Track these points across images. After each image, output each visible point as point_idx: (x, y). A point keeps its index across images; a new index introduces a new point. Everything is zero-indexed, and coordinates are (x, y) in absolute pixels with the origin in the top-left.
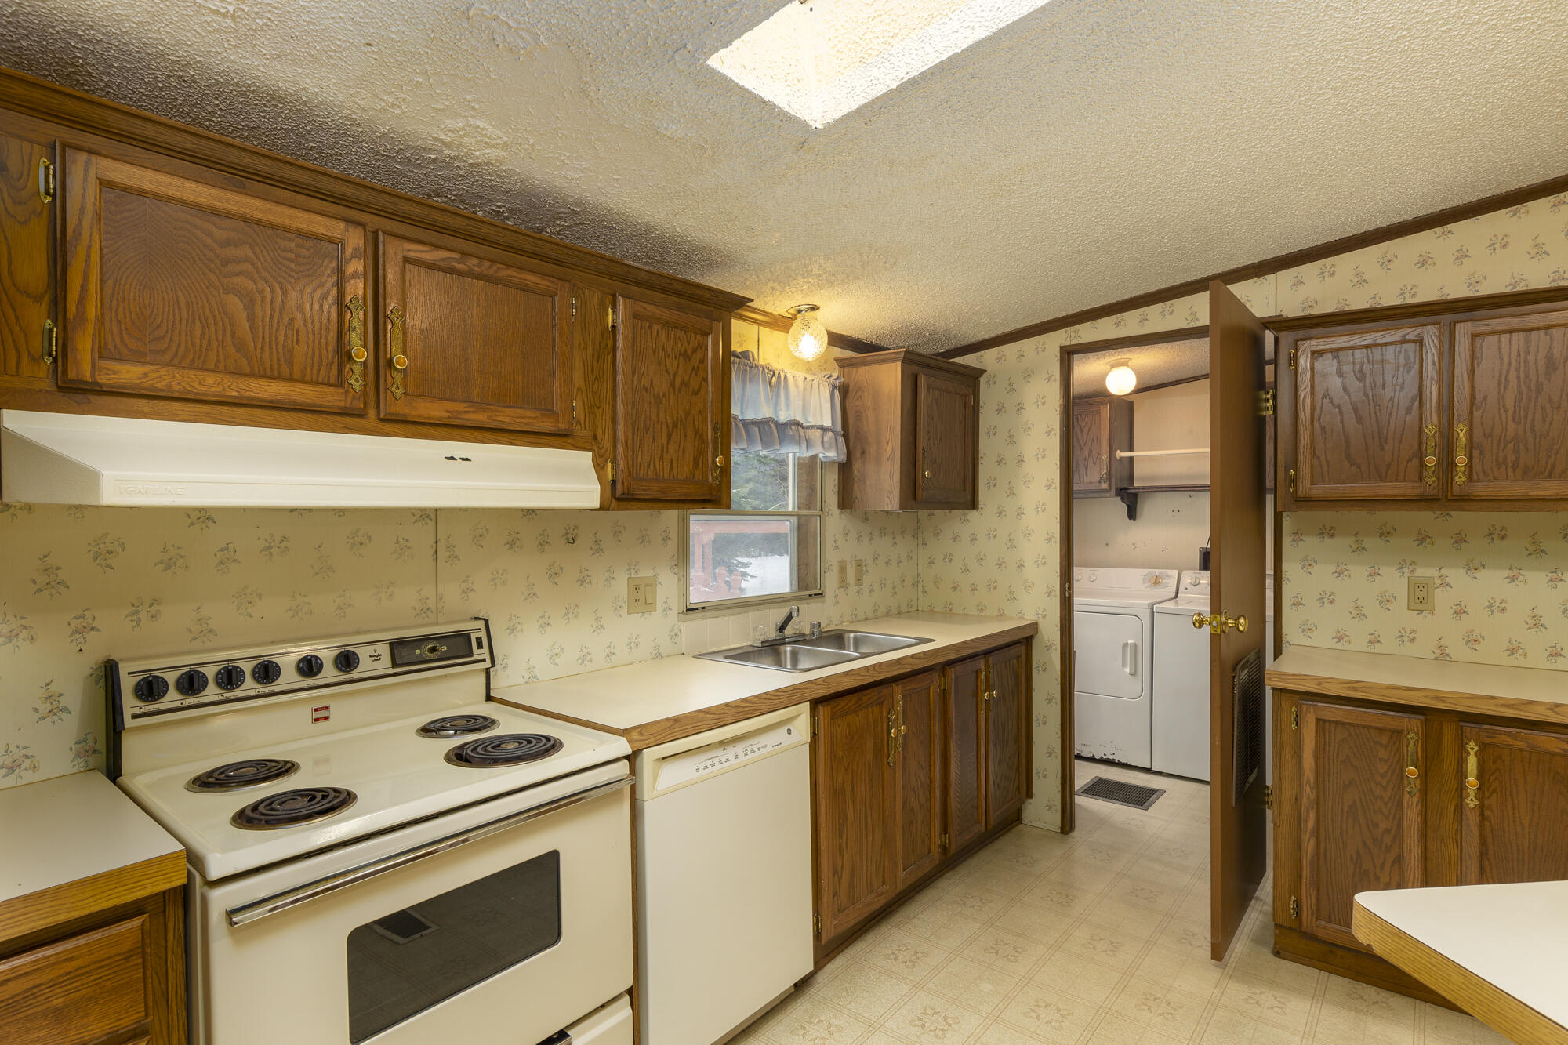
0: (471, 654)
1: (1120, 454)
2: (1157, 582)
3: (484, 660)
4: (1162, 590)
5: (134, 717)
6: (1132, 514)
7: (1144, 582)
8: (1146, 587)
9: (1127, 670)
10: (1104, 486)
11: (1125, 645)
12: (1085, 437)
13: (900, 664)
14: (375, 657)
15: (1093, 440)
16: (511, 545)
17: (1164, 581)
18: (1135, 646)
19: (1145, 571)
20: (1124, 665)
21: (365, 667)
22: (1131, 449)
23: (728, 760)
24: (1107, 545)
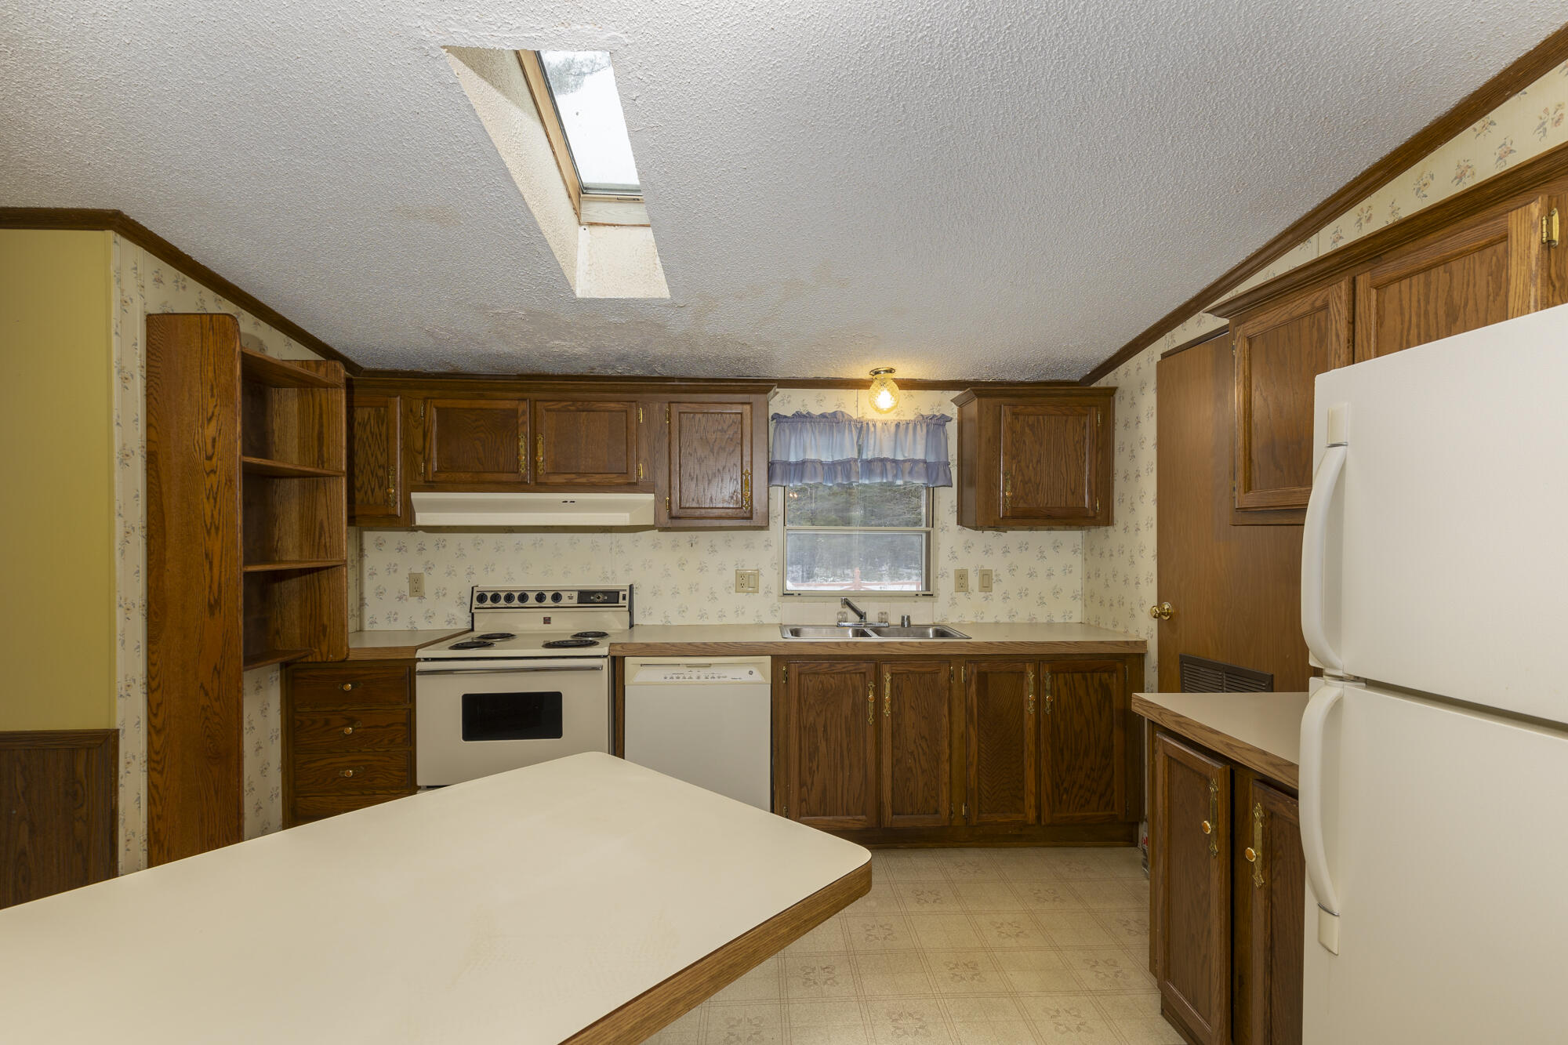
0: (618, 603)
3: (625, 607)
5: (476, 608)
13: (883, 646)
14: (571, 598)
16: (655, 546)
21: (565, 601)
23: (691, 678)
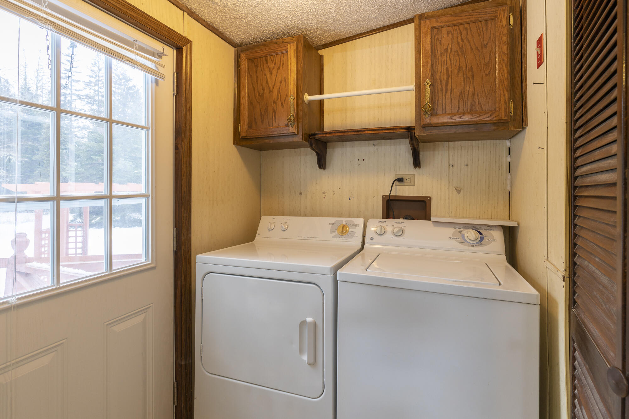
1: (308, 98)
2: (343, 231)
4: (349, 240)
6: (322, 164)
7: (332, 231)
8: (333, 237)
9: (305, 358)
10: (292, 129)
11: (303, 323)
12: (274, 78)
15: (281, 82)
17: (350, 230)
18: (315, 325)
19: (333, 220)
20: (301, 351)
22: (321, 92)
24: (301, 194)
